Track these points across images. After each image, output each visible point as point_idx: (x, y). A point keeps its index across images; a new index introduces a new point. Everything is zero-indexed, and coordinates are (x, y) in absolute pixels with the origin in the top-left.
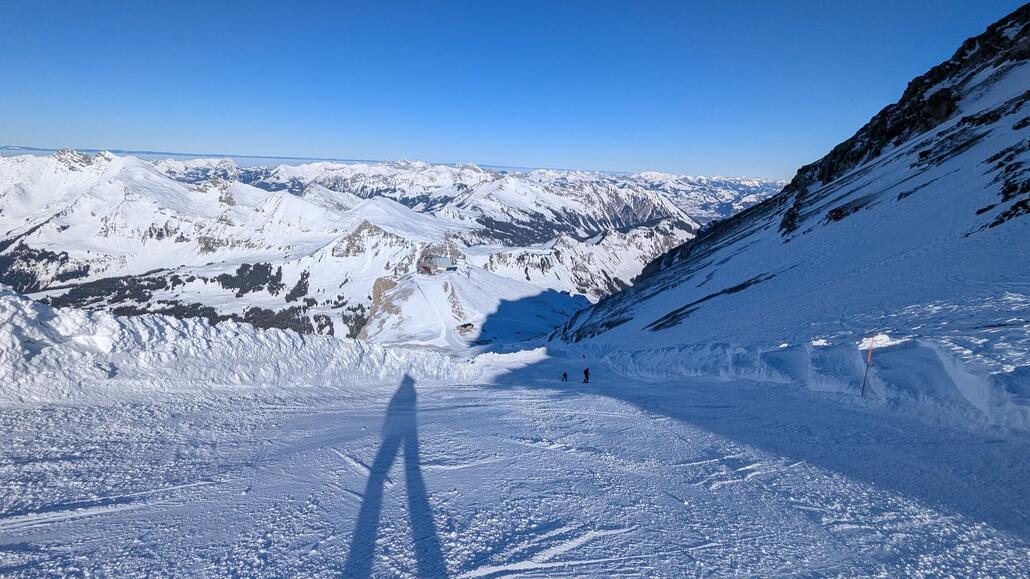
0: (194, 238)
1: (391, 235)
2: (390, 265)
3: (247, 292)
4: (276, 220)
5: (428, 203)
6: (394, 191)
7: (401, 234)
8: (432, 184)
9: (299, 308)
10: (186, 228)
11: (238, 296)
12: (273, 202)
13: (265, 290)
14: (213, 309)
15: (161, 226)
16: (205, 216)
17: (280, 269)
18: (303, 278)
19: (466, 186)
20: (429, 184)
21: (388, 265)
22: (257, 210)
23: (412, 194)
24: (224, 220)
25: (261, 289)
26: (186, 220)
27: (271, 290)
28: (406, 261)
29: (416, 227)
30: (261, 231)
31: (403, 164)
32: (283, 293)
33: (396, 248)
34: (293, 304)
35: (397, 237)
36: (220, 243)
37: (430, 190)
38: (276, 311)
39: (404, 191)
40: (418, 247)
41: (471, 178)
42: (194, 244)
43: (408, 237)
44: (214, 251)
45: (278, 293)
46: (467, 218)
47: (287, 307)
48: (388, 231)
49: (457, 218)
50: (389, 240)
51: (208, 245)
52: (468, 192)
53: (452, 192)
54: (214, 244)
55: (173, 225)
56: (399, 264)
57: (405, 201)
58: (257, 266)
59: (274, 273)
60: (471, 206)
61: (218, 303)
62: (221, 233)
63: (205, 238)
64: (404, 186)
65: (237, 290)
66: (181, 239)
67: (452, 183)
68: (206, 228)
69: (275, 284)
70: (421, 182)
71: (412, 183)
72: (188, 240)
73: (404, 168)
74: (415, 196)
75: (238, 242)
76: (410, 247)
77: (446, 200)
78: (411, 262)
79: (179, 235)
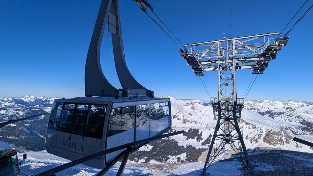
0: (182, 119)
1: (249, 124)
2: (248, 137)
3: (189, 138)
4: (205, 115)
5: (271, 114)
6: (255, 109)
7: (254, 124)
8: (272, 107)
9: (206, 149)
10: (181, 116)
11: (186, 139)
12: (206, 109)
13: (195, 139)
14: (177, 143)
15: (175, 115)
16: (186, 113)
17: (202, 132)
18: (209, 137)
19: (291, 108)
20: (271, 107)
21: (247, 137)
22: (200, 112)
23: (262, 110)
24: (190, 114)
25: (194, 138)
26: (181, 114)
27: (198, 139)
28: (257, 137)
29: (263, 122)
30: (200, 118)
31: (259, 101)
32: (202, 141)
33: (252, 130)
34: (204, 147)
35: (252, 125)
36: (188, 121)
37: (272, 109)
38: (197, 148)
39: (259, 109)
40: (264, 131)
41: (293, 105)
42: (181, 121)
43: (258, 126)
44: (186, 123)
45: (199, 141)
46: (293, 121)
47: (201, 147)
48: (248, 122)
49: (287, 121)
50: (248, 126)
51: (185, 121)
52: (292, 110)
53: (284, 110)
54: (186, 121)
55: (177, 115)
56: (253, 138)
57: (260, 113)
58: (195, 129)
59: (199, 133)
60: (295, 116)
61: (179, 141)
62: (189, 118)
63: (184, 119)
64: (259, 108)
65: (187, 137)
66: (179, 119)
67: (283, 106)
68: (185, 116)
69: (199, 138)
70: (267, 106)
71: (263, 107)
72: (180, 119)
73: (260, 102)
74: (264, 111)
75: (193, 121)
76: (260, 130)
77: (280, 114)
78: (260, 137)
79: (178, 118)
